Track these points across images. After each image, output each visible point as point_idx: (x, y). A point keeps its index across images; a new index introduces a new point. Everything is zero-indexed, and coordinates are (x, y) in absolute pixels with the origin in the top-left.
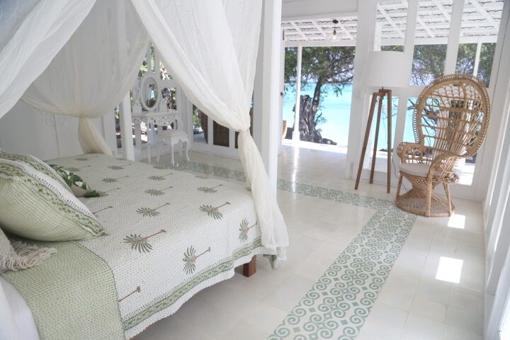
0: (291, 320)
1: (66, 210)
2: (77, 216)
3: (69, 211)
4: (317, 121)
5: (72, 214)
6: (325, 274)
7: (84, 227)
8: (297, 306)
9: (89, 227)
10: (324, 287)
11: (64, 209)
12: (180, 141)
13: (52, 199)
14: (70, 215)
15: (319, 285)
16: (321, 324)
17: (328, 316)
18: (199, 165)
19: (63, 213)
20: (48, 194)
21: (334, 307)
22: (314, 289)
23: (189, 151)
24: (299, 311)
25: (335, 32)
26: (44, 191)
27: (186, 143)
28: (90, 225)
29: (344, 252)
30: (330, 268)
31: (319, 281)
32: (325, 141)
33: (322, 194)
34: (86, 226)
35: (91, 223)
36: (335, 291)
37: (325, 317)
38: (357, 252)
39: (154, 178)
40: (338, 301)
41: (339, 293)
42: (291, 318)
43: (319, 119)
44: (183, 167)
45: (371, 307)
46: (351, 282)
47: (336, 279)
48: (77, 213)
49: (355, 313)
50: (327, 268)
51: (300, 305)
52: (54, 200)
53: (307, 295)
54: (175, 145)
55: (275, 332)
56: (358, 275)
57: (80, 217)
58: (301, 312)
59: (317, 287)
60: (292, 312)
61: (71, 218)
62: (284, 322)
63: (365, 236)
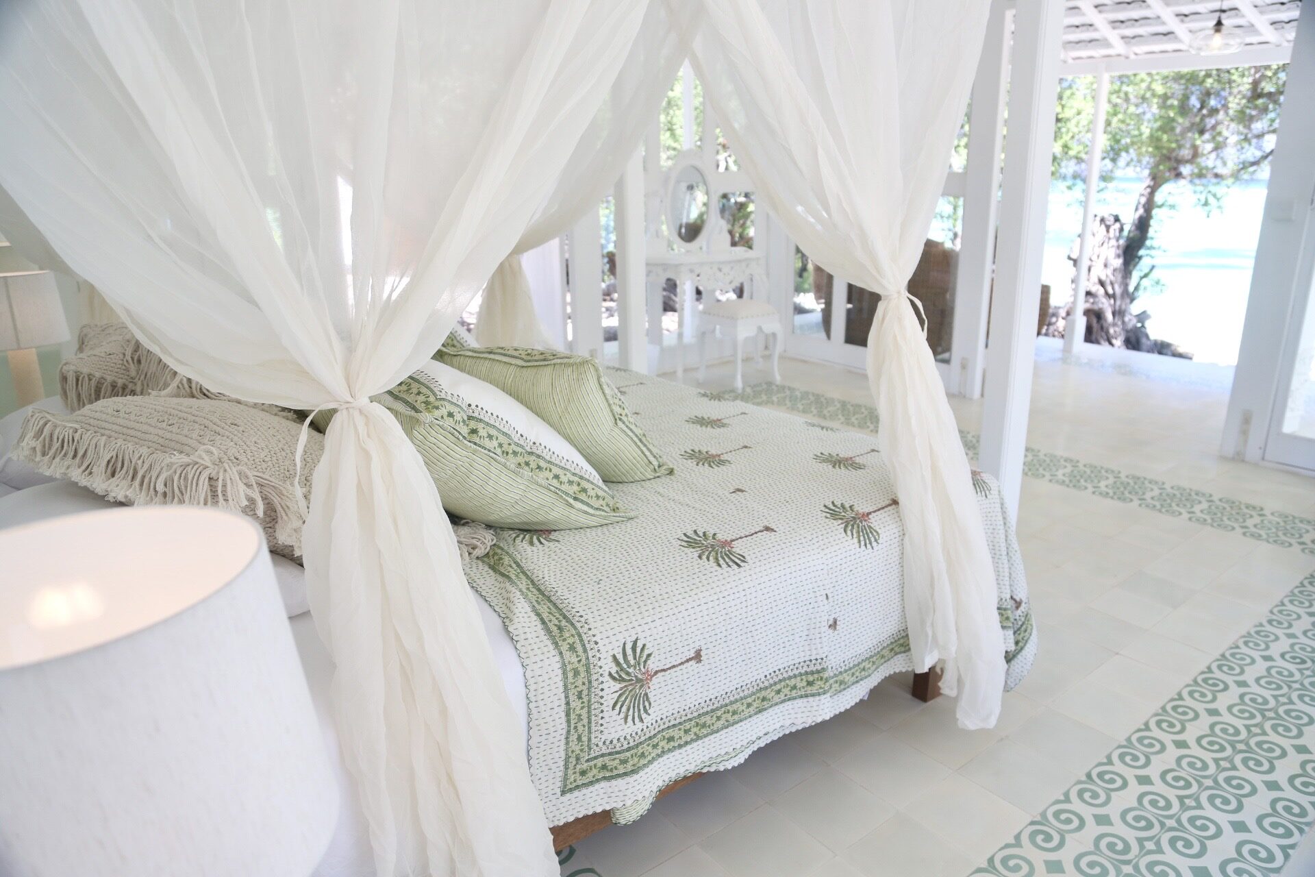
0: (1039, 838)
1: (533, 465)
2: (557, 477)
3: (539, 467)
4: (1137, 288)
5: (547, 474)
6: (1147, 724)
7: (571, 501)
8: (1058, 802)
9: (582, 502)
10: (1142, 760)
11: (527, 464)
12: (760, 329)
13: (500, 445)
14: (541, 477)
15: (1127, 752)
16: (1128, 862)
17: (1150, 845)
18: (805, 395)
19: (526, 472)
20: (490, 437)
21: (1171, 823)
22: (1110, 762)
23: (781, 357)
24: (1063, 817)
25: (1219, 24)
26: (482, 433)
27: (774, 335)
28: (583, 496)
29: (1209, 670)
30: (1163, 708)
31: (1129, 740)
32: (1162, 348)
33: (1148, 495)
34: (576, 499)
35: (584, 490)
36: (1176, 779)
37: (1142, 847)
38: (1250, 675)
39: (702, 422)
40: (1184, 807)
41: (1188, 785)
42: (1039, 831)
43: (1145, 282)
44: (764, 397)
45: (1293, 846)
46: (1229, 759)
47: (1181, 744)
48: (556, 470)
49: (1239, 852)
50: (1156, 707)
51: (1067, 799)
52: (505, 447)
53: (1089, 776)
54: (747, 339)
55: (991, 860)
56: (1252, 742)
57: (564, 479)
58: (1069, 821)
59: (1122, 757)
60: (1044, 814)
61: (544, 482)
62: (1018, 837)
63: (1279, 632)
